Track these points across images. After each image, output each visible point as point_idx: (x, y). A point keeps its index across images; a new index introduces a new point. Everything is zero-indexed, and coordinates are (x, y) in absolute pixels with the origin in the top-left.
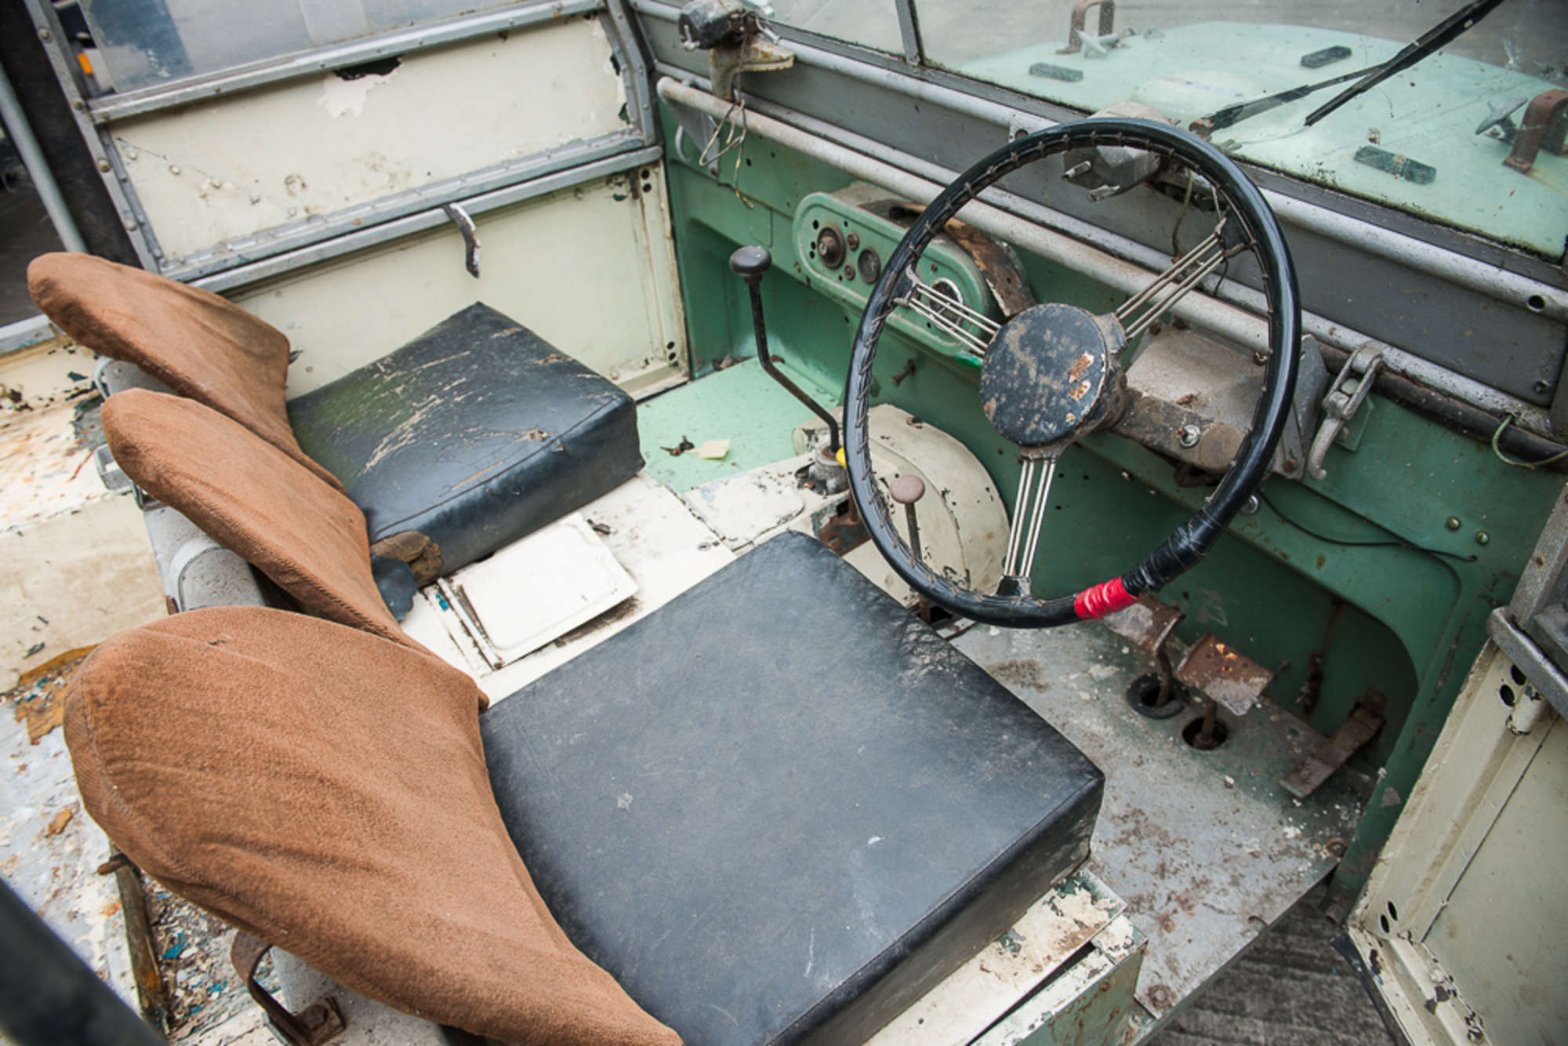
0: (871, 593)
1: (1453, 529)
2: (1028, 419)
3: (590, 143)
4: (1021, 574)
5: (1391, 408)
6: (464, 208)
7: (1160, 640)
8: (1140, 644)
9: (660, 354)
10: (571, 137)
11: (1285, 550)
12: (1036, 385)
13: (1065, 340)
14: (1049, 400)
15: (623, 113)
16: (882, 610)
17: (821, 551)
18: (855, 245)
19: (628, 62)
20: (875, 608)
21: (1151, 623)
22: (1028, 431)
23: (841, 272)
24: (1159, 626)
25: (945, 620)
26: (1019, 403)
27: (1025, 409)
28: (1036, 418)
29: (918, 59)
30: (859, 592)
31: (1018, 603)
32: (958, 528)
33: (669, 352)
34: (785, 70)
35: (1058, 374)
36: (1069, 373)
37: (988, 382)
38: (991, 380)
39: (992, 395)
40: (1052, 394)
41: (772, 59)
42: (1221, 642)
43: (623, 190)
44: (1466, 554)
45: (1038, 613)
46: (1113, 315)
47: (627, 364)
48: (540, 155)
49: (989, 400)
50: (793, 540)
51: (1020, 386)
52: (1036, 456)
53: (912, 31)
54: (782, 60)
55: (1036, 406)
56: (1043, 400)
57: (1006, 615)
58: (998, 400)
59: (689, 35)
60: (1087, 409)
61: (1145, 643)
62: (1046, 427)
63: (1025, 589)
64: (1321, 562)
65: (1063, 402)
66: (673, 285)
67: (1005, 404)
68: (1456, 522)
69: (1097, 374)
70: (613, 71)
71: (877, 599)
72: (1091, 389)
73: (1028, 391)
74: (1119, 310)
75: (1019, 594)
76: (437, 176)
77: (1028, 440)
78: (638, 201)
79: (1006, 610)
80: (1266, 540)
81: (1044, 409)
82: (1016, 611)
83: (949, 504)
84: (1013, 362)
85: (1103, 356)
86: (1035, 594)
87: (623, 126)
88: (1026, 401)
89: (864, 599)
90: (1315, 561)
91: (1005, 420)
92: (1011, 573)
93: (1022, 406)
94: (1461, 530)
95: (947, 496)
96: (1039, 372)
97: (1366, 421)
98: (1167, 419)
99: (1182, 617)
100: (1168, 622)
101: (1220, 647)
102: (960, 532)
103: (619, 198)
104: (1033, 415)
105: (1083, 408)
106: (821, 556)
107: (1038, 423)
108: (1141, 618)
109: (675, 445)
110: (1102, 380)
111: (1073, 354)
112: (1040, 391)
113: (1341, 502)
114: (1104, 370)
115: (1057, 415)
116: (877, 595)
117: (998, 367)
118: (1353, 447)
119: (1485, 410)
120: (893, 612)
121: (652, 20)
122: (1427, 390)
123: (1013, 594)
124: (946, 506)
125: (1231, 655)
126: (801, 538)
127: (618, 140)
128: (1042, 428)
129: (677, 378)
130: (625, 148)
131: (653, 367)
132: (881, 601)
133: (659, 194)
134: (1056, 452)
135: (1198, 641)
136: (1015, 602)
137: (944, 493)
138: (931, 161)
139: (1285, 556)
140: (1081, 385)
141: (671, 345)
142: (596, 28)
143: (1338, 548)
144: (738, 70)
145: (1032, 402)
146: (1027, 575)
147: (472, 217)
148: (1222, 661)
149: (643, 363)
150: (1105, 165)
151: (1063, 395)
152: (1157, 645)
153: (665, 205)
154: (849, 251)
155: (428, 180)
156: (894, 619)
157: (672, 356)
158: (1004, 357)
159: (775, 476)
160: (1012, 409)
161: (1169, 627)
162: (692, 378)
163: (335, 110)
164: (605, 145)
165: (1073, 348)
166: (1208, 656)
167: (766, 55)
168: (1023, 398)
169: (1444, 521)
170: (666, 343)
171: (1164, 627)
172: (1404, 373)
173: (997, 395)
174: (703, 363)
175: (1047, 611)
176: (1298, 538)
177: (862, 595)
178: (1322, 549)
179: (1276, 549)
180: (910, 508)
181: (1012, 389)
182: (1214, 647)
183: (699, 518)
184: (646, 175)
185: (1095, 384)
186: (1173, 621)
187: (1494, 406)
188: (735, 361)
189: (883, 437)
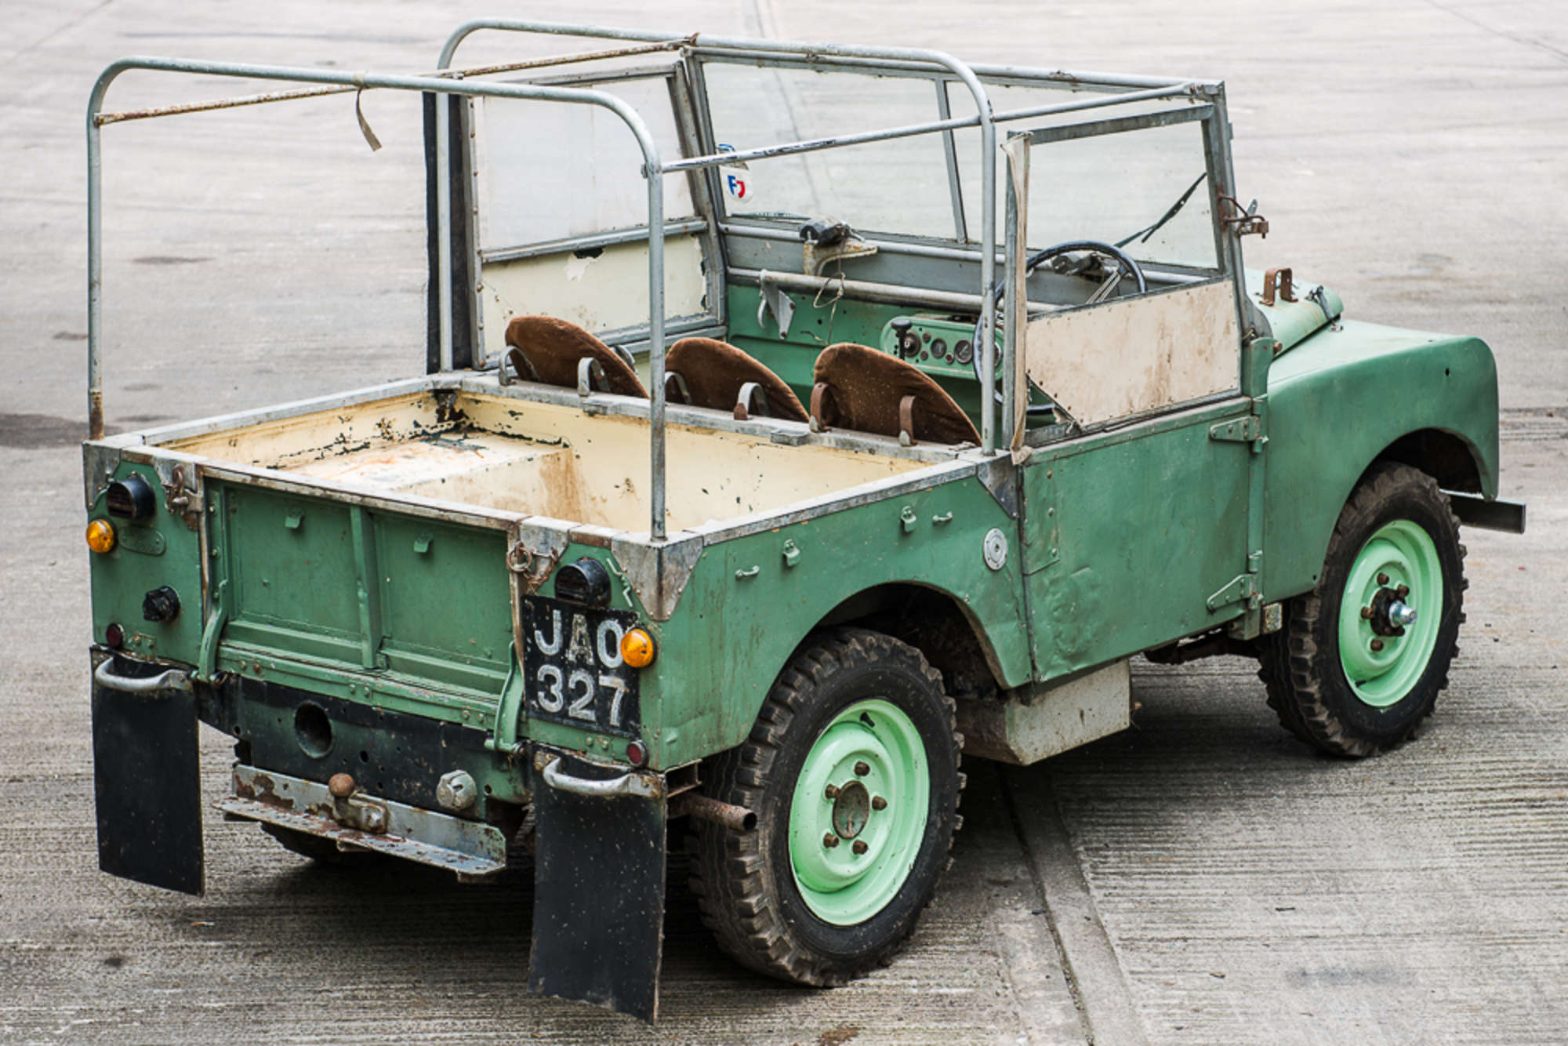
3: (683, 319)
6: (628, 348)
10: (675, 314)
15: (703, 302)
18: (927, 338)
19: (712, 267)
23: (918, 357)
29: (965, 240)
34: (871, 255)
41: (860, 250)
54: (867, 250)
70: (701, 272)
76: (609, 327)
87: (701, 310)
121: (732, 237)
127: (701, 319)
130: (708, 323)
138: (967, 293)
142: (696, 243)
147: (634, 355)
150: (1071, 262)
154: (923, 344)
155: (603, 329)
163: (570, 275)
164: (695, 321)
167: (857, 248)
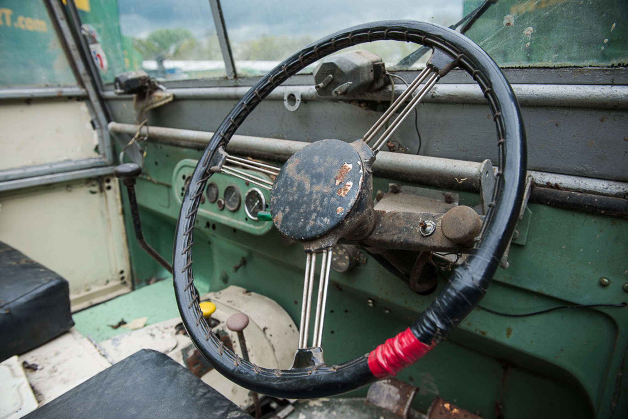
0: (201, 390)
1: (603, 285)
2: (307, 219)
3: (76, 162)
4: (314, 345)
5: (544, 210)
7: (407, 407)
8: (394, 412)
9: (116, 277)
10: (65, 158)
11: (483, 329)
12: (311, 193)
13: (329, 159)
14: (322, 201)
15: (97, 149)
16: (208, 403)
17: (166, 362)
19: (100, 123)
20: (202, 401)
21: (399, 396)
22: (308, 228)
24: (404, 398)
25: (270, 413)
26: (299, 209)
27: (304, 212)
28: (314, 217)
29: (234, 74)
30: (190, 390)
31: (314, 372)
32: (274, 350)
33: (121, 276)
34: (169, 103)
35: (327, 181)
36: (335, 180)
37: (275, 202)
38: (278, 200)
39: (279, 210)
40: (323, 196)
41: (163, 98)
42: (446, 402)
43: (96, 189)
44: (618, 302)
45: (334, 379)
46: (361, 140)
47: (95, 283)
48: (46, 165)
49: (277, 213)
50: (146, 355)
51: (299, 197)
52: (316, 248)
53: (229, 58)
54: (167, 98)
55: (312, 208)
56: (318, 203)
57: (304, 386)
58: (283, 211)
59: (118, 87)
60: (352, 201)
61: (398, 411)
62: (321, 221)
63: (319, 358)
64: (509, 332)
65: (333, 200)
66: (123, 239)
67: (289, 213)
68: (606, 280)
69: (357, 175)
70: (92, 128)
71: (205, 394)
72: (353, 186)
73: (305, 199)
74: (365, 136)
75: (314, 364)
77: (309, 235)
78: (103, 194)
79: (303, 380)
80: (469, 324)
81: (319, 208)
82: (313, 380)
83: (268, 335)
84: (292, 182)
85: (359, 163)
86: (328, 362)
87: (96, 155)
88: (305, 206)
89: (194, 395)
90: (505, 332)
91: (290, 224)
92: (305, 346)
93: (302, 210)
94: (611, 285)
95: (266, 331)
96: (312, 184)
97: (529, 223)
98: (407, 222)
99: (417, 390)
100: (410, 394)
101: (447, 406)
102: (276, 353)
103: (93, 193)
104: (311, 215)
105: (349, 201)
106: (166, 365)
107: (315, 220)
108: (392, 394)
109: (115, 323)
110: (361, 178)
111: (336, 166)
112: (315, 196)
113: (519, 285)
114: (361, 171)
115: (330, 211)
116: (205, 391)
117: (282, 190)
118: (524, 242)
119: (611, 195)
120: (217, 404)
121: (111, 102)
122: (568, 192)
123: (308, 365)
124: (266, 337)
125: (455, 410)
126: (153, 353)
127: (92, 161)
128: (319, 223)
129: (125, 290)
130: (95, 165)
131: (112, 284)
132: (208, 395)
133: (115, 192)
134: (331, 241)
135: (433, 404)
136: (311, 372)
137: (264, 329)
139: (483, 333)
140: (345, 185)
141: (122, 272)
142: (83, 107)
143: (520, 320)
144: (148, 109)
145: (309, 205)
146: (319, 345)
148: (450, 415)
149: (105, 282)
151: (333, 195)
152: (406, 411)
153: (118, 197)
156: (217, 409)
157: (123, 278)
158: (286, 182)
159: (162, 328)
160: (294, 215)
161: (411, 398)
162: (133, 289)
164: (84, 163)
165: (336, 162)
166: (441, 413)
167: (159, 97)
168: (302, 205)
169: (597, 281)
170: (119, 270)
171: (408, 398)
172: (549, 185)
173: (282, 209)
174: (140, 282)
175: (342, 375)
176: (490, 319)
177: (193, 392)
178: (509, 322)
179: (476, 330)
180: (240, 333)
181: (293, 201)
182: (443, 406)
183: (104, 356)
184: (108, 181)
185: (356, 182)
186: (413, 393)
187: (618, 191)
188: (157, 280)
189: (228, 302)
